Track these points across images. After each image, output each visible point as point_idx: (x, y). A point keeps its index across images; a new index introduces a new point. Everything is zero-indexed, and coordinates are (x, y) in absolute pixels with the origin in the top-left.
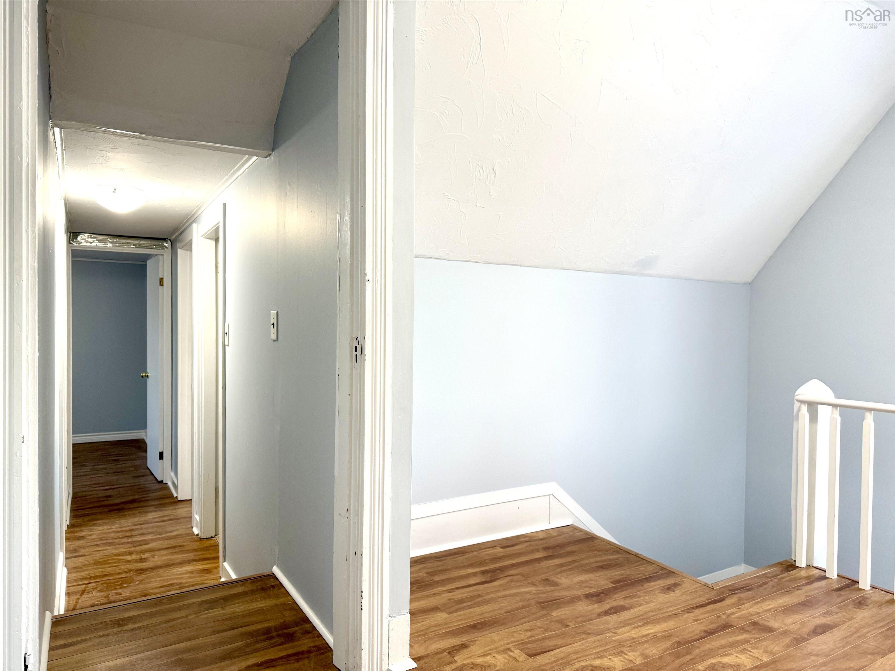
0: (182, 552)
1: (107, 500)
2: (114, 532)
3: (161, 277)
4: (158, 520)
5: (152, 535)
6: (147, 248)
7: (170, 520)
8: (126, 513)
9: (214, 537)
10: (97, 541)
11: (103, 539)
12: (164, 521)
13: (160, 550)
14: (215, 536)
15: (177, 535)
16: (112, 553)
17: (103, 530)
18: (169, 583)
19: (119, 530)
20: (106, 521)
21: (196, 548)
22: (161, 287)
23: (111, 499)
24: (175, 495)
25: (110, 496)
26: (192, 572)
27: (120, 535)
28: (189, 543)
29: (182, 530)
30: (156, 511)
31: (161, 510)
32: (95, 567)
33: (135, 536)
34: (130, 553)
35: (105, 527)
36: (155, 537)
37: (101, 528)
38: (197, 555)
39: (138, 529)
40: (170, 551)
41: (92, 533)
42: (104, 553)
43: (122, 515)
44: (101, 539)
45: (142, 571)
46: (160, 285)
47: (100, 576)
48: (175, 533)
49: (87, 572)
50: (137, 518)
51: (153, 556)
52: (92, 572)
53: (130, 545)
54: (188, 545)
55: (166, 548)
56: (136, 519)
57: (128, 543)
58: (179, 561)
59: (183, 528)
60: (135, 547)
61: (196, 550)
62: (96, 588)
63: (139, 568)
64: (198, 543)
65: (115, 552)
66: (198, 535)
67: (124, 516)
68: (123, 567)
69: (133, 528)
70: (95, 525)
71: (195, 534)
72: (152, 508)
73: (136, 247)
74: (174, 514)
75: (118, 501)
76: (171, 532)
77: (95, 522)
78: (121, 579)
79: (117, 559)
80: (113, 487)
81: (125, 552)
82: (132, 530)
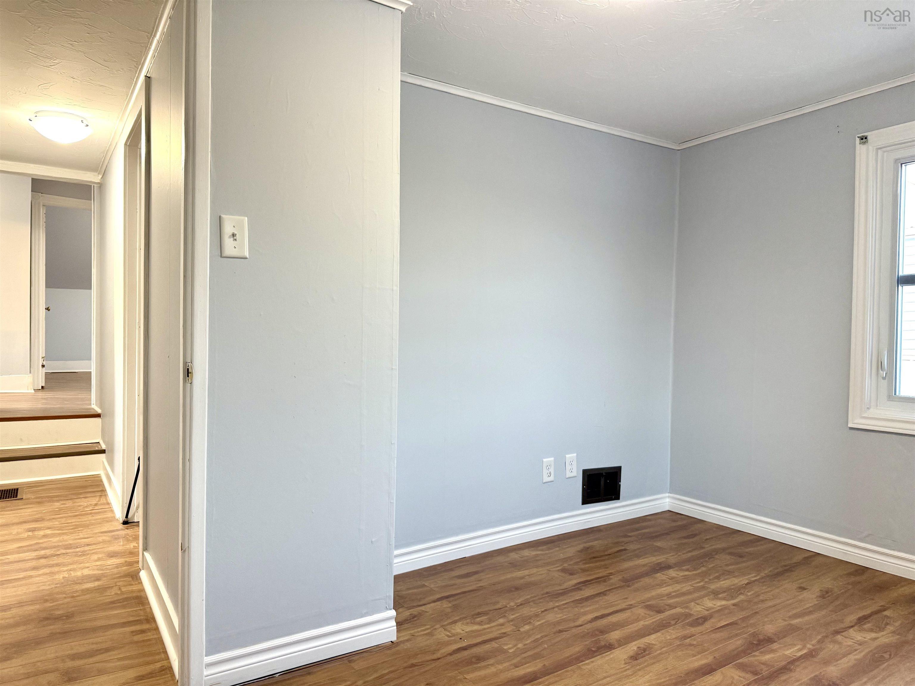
10: (90, 550)
11: (80, 554)
16: (68, 536)
17: (82, 569)
19: (56, 569)
20: (78, 587)
27: (55, 561)
32: (88, 522)
33: (33, 559)
34: (45, 536)
35: (79, 574)
37: (87, 572)
39: (26, 571)
42: (78, 536)
44: (84, 553)
45: (37, 520)
49: (95, 519)
51: (19, 534)
57: (46, 549)
60: (37, 544)
62: (84, 507)
63: (38, 523)
65: (64, 538)
68: (57, 523)
70: (98, 578)
77: (98, 584)
79: (61, 530)
81: (50, 538)
82: (36, 568)
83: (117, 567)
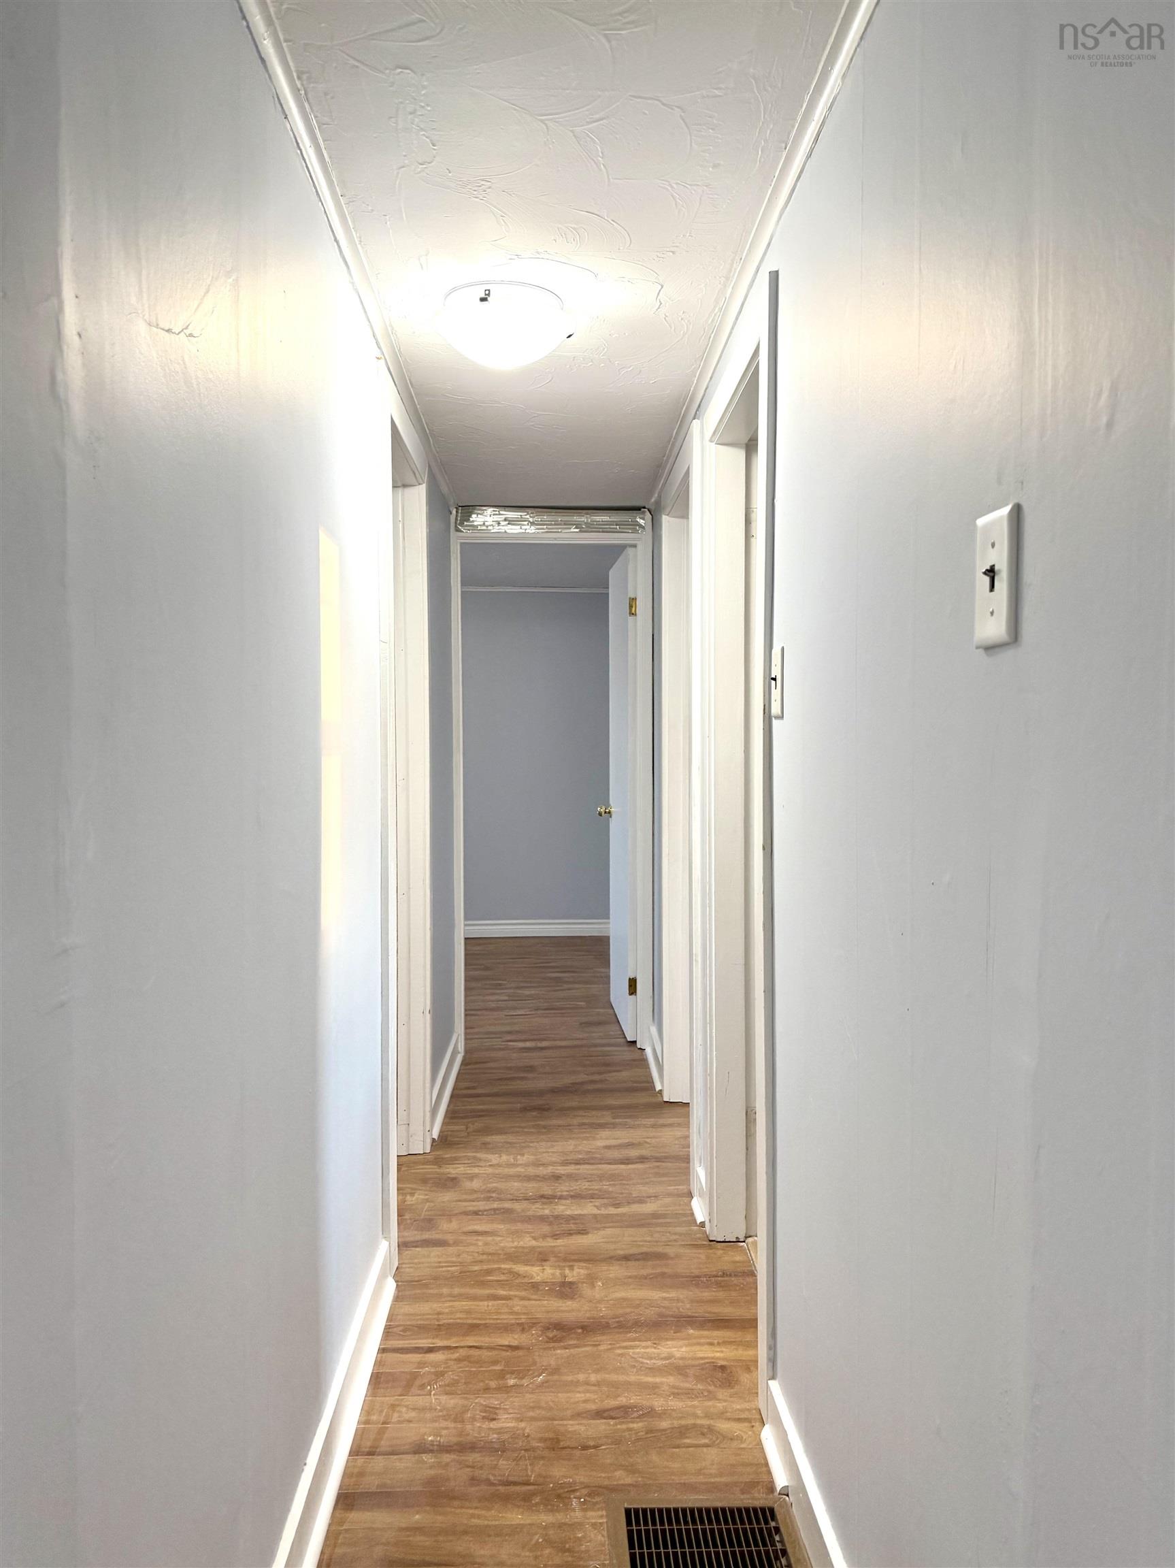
0: (660, 1280)
1: (522, 1078)
2: (518, 1177)
3: (633, 596)
4: (616, 1154)
5: (598, 1202)
6: (603, 532)
7: (642, 1159)
8: (555, 1122)
9: (744, 1242)
10: (477, 1200)
11: (494, 1195)
12: (626, 1161)
13: (611, 1259)
14: (746, 1237)
15: (655, 1216)
16: (503, 1249)
17: (499, 1165)
18: (622, 1400)
19: (531, 1171)
20: (510, 1138)
21: (696, 1272)
22: (631, 619)
23: (530, 1075)
24: (658, 1087)
25: (531, 1069)
26: (680, 1370)
27: (531, 1188)
28: (682, 1250)
29: (668, 1200)
30: (614, 1126)
31: (625, 1126)
32: (456, 1291)
33: (561, 1198)
34: (542, 1258)
35: (504, 1157)
36: (603, 1211)
37: (494, 1159)
38: (701, 1301)
39: (570, 1177)
40: (634, 1269)
41: (476, 1170)
42: (486, 1244)
43: (545, 1127)
44: (489, 1195)
45: (560, 1331)
46: (632, 614)
47: (460, 1326)
48: (649, 1207)
49: (436, 1306)
50: (571, 1142)
51: (591, 1280)
52: (445, 1307)
53: (546, 1229)
54: (678, 1256)
55: (626, 1258)
56: (570, 1145)
57: (542, 1219)
58: (650, 1313)
59: (669, 1195)
60: (555, 1236)
61: (695, 1280)
62: (442, 1374)
63: (555, 1317)
64: (702, 1254)
65: (509, 1244)
66: (703, 1224)
67: (548, 1129)
68: (518, 1305)
69: (561, 1170)
70: (485, 1146)
71: (695, 1220)
72: (607, 1117)
73: (580, 531)
74: (653, 1140)
75: (543, 1083)
76: (641, 1201)
77: (488, 1139)
78: (504, 1354)
79: (510, 1272)
80: (540, 1044)
81: (533, 1248)
82: (557, 1178)
83: (456, 1159)
